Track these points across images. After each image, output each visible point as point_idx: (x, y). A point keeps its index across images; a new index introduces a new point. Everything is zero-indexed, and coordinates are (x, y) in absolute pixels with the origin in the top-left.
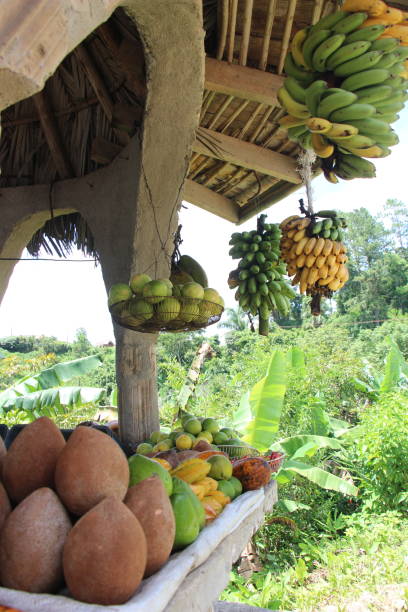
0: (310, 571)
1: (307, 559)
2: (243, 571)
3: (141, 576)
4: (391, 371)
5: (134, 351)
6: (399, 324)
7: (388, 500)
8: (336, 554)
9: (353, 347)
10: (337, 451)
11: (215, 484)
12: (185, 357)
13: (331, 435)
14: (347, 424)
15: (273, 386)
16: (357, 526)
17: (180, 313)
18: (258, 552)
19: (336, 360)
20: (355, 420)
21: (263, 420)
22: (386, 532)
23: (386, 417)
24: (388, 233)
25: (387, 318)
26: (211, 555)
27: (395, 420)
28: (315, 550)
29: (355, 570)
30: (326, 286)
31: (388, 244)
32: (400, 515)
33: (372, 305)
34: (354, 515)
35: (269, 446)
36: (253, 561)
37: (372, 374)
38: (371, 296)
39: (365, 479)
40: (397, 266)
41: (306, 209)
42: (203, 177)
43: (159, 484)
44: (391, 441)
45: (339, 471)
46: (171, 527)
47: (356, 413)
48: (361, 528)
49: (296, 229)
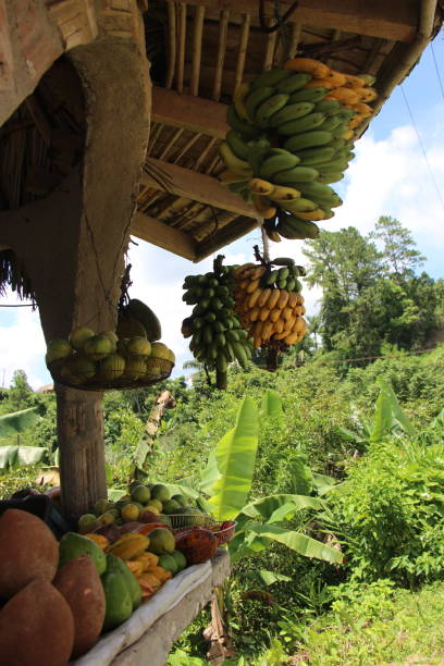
0: (291, 654)
1: (288, 639)
2: (212, 658)
3: (68, 657)
4: (383, 418)
5: (78, 408)
6: (393, 362)
7: (379, 566)
8: (320, 631)
9: (340, 390)
10: (321, 511)
11: (155, 559)
12: (146, 403)
13: (314, 494)
14: (332, 480)
15: (244, 438)
16: (345, 598)
17: (125, 371)
18: (230, 634)
19: (321, 405)
20: (341, 475)
21: (233, 477)
22: (377, 605)
23: (375, 471)
24: (380, 256)
25: (381, 355)
26: (146, 633)
27: (387, 474)
28: (296, 628)
29: (340, 651)
30: (282, 341)
31: (381, 269)
32: (393, 584)
33: (363, 339)
34: (342, 585)
35: (241, 509)
36: (224, 644)
37: (362, 421)
38: (362, 329)
39: (353, 544)
40: (391, 293)
41: (262, 255)
42: (156, 210)
43: (89, 563)
44: (380, 498)
45: (324, 535)
46: (101, 605)
47: (343, 467)
48: (350, 600)
49: (249, 280)
